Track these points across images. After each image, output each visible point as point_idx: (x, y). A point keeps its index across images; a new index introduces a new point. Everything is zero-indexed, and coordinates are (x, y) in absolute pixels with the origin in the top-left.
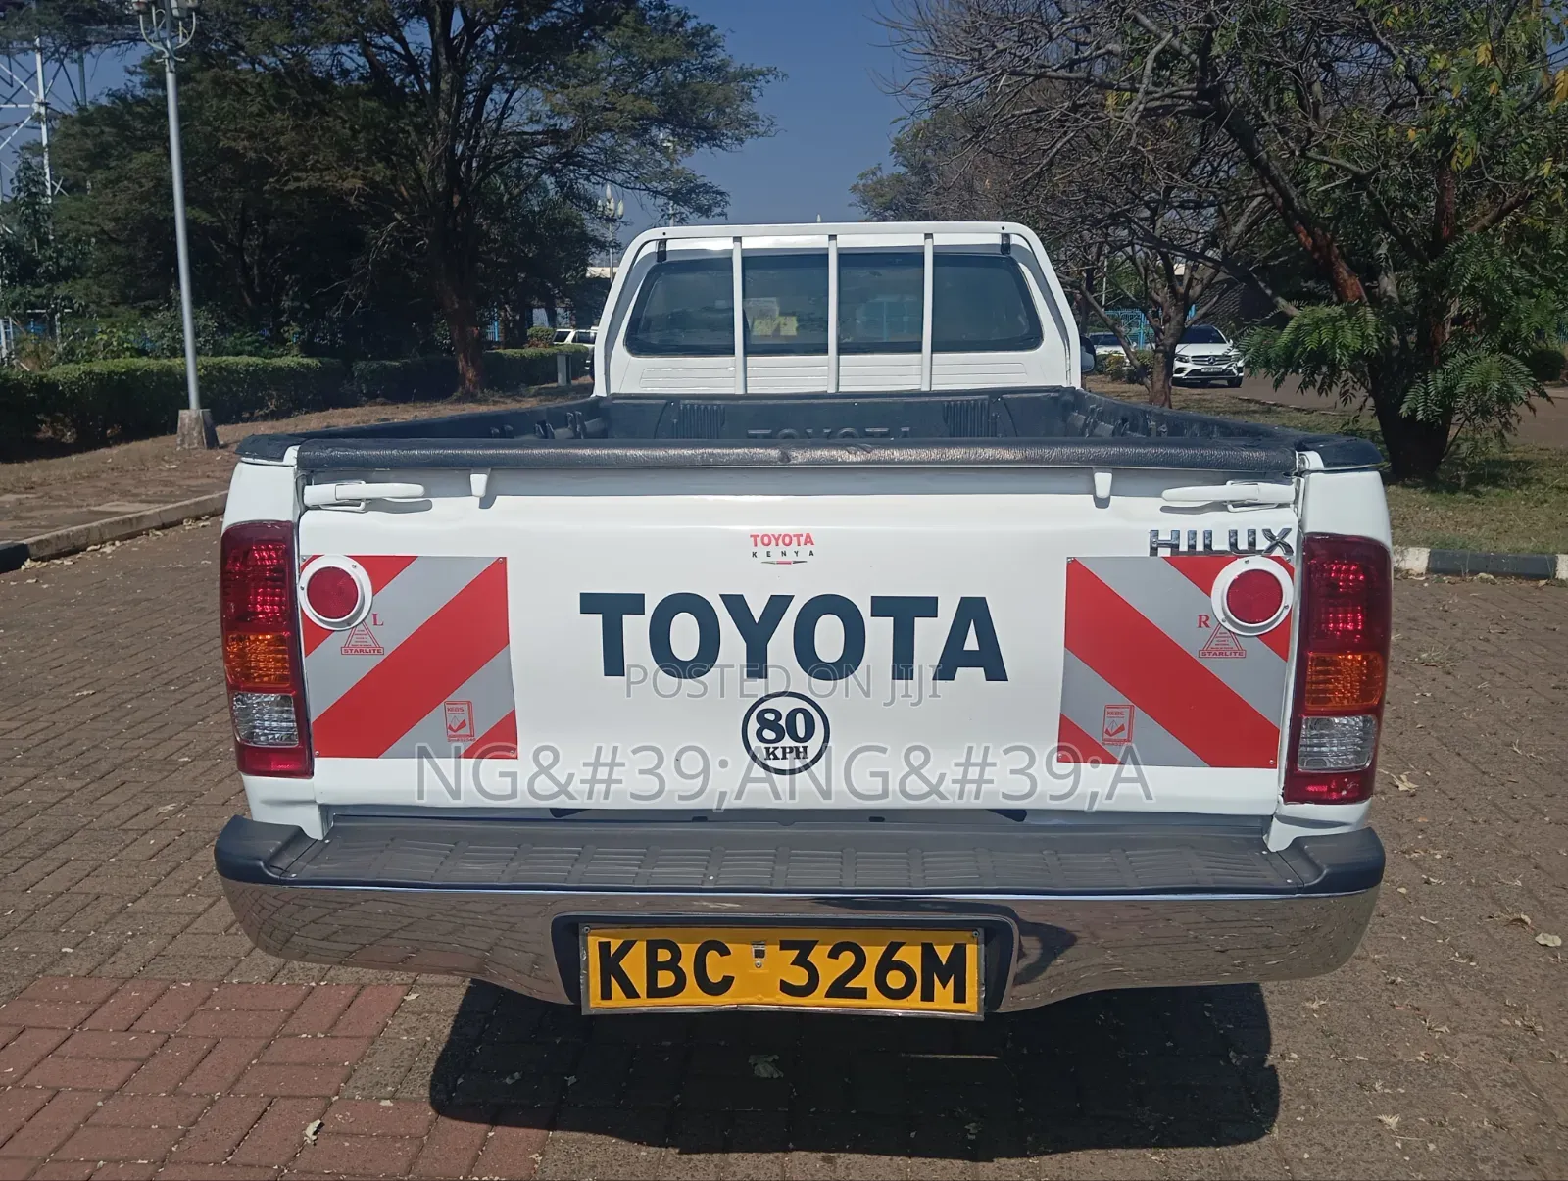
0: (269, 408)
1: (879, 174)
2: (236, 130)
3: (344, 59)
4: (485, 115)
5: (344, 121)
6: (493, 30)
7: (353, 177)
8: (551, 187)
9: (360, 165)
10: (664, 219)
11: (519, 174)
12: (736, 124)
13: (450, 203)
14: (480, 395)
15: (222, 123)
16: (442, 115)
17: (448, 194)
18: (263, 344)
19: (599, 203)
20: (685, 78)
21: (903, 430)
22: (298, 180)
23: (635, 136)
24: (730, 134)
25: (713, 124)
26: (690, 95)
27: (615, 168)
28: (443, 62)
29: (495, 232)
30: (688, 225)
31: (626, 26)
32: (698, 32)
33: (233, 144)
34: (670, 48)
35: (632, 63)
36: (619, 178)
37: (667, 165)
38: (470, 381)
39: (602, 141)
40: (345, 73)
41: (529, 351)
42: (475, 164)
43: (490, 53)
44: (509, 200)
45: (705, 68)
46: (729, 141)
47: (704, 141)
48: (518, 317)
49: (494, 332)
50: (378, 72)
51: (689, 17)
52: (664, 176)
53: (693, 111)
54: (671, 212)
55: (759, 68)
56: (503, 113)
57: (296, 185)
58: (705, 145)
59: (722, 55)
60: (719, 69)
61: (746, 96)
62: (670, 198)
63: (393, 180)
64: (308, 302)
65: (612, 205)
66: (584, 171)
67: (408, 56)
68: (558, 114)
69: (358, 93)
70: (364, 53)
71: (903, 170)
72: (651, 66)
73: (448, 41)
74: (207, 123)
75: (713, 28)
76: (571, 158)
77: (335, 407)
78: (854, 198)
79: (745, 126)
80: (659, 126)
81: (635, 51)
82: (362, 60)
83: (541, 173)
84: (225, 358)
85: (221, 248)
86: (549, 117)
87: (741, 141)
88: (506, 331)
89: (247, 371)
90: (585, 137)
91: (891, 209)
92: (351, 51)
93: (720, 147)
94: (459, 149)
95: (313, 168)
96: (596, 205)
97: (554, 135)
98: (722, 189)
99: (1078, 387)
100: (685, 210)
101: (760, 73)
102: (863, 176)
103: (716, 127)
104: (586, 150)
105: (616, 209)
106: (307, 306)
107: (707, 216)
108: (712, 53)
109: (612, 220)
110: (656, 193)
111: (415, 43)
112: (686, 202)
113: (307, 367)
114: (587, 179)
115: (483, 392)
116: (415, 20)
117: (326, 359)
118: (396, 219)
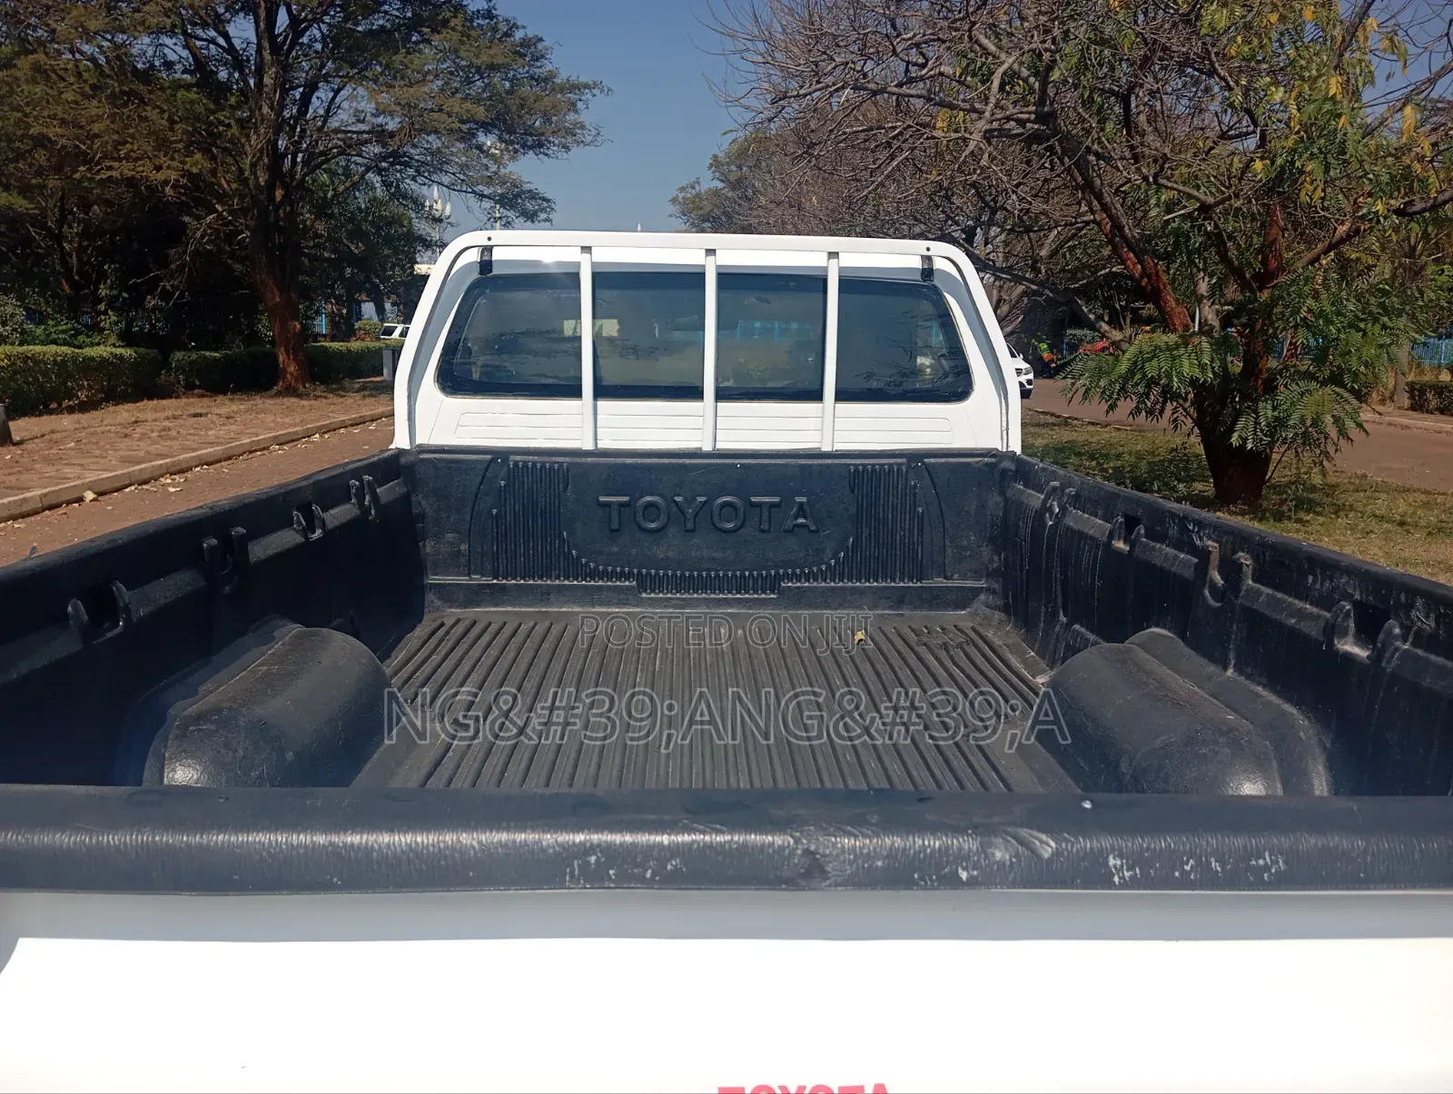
0: (78, 398)
1: (697, 187)
2: (49, 117)
3: (167, 51)
4: (311, 111)
5: (163, 111)
6: (320, 29)
7: (168, 167)
8: (378, 185)
9: (176, 155)
10: (492, 222)
11: (347, 173)
12: (563, 132)
13: (271, 198)
14: (301, 389)
15: (34, 109)
16: (266, 110)
17: (270, 187)
18: (78, 333)
19: (427, 204)
20: (512, 87)
21: (799, 499)
22: (110, 168)
23: (462, 139)
24: (557, 142)
25: (540, 131)
26: (517, 101)
27: (441, 170)
28: (267, 55)
29: (321, 227)
30: (513, 228)
31: (453, 29)
32: (526, 43)
33: (45, 131)
34: (498, 54)
35: (458, 67)
36: (446, 179)
37: (494, 168)
38: (292, 374)
39: (428, 142)
40: (169, 65)
41: (355, 345)
42: (299, 160)
43: (316, 52)
44: (333, 196)
45: (532, 78)
46: (556, 148)
47: (531, 148)
48: (345, 311)
49: (322, 325)
50: (200, 65)
51: (517, 28)
52: (489, 181)
53: (520, 117)
54: (498, 215)
55: (585, 81)
56: (328, 110)
57: (109, 173)
58: (531, 152)
59: (549, 67)
60: (546, 80)
61: (573, 106)
62: (496, 202)
63: (214, 172)
64: (126, 292)
65: (439, 206)
66: (411, 172)
67: (231, 49)
68: (384, 112)
69: (178, 85)
70: (186, 47)
71: (720, 185)
72: (478, 70)
73: (272, 37)
74: (17, 109)
75: (541, 40)
76: (396, 158)
77: (150, 398)
78: (673, 209)
79: (571, 135)
80: (487, 132)
81: (463, 54)
82: (185, 53)
83: (367, 171)
84: (31, 347)
85: (40, 235)
86: (373, 115)
87: (567, 148)
88: (334, 323)
89: (55, 360)
90: (410, 136)
91: (709, 221)
92: (175, 44)
93: (546, 155)
94: (282, 144)
95: (127, 158)
96: (423, 206)
97: (381, 135)
98: (548, 196)
99: (1019, 451)
100: (511, 214)
101: (586, 86)
102: (682, 189)
103: (543, 134)
104: (412, 151)
105: (443, 210)
106: (125, 295)
107: (533, 222)
108: (539, 64)
109: (440, 220)
110: (482, 196)
111: (240, 38)
112: (512, 207)
113: (121, 357)
114: (414, 179)
115: (305, 387)
116: (242, 15)
117: (142, 350)
118: (216, 211)
